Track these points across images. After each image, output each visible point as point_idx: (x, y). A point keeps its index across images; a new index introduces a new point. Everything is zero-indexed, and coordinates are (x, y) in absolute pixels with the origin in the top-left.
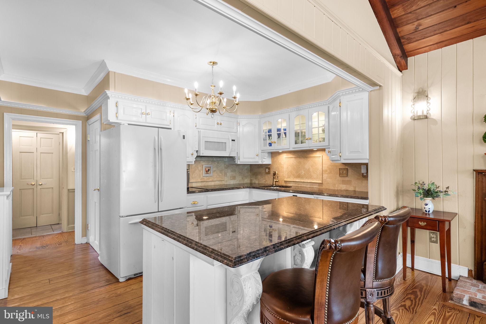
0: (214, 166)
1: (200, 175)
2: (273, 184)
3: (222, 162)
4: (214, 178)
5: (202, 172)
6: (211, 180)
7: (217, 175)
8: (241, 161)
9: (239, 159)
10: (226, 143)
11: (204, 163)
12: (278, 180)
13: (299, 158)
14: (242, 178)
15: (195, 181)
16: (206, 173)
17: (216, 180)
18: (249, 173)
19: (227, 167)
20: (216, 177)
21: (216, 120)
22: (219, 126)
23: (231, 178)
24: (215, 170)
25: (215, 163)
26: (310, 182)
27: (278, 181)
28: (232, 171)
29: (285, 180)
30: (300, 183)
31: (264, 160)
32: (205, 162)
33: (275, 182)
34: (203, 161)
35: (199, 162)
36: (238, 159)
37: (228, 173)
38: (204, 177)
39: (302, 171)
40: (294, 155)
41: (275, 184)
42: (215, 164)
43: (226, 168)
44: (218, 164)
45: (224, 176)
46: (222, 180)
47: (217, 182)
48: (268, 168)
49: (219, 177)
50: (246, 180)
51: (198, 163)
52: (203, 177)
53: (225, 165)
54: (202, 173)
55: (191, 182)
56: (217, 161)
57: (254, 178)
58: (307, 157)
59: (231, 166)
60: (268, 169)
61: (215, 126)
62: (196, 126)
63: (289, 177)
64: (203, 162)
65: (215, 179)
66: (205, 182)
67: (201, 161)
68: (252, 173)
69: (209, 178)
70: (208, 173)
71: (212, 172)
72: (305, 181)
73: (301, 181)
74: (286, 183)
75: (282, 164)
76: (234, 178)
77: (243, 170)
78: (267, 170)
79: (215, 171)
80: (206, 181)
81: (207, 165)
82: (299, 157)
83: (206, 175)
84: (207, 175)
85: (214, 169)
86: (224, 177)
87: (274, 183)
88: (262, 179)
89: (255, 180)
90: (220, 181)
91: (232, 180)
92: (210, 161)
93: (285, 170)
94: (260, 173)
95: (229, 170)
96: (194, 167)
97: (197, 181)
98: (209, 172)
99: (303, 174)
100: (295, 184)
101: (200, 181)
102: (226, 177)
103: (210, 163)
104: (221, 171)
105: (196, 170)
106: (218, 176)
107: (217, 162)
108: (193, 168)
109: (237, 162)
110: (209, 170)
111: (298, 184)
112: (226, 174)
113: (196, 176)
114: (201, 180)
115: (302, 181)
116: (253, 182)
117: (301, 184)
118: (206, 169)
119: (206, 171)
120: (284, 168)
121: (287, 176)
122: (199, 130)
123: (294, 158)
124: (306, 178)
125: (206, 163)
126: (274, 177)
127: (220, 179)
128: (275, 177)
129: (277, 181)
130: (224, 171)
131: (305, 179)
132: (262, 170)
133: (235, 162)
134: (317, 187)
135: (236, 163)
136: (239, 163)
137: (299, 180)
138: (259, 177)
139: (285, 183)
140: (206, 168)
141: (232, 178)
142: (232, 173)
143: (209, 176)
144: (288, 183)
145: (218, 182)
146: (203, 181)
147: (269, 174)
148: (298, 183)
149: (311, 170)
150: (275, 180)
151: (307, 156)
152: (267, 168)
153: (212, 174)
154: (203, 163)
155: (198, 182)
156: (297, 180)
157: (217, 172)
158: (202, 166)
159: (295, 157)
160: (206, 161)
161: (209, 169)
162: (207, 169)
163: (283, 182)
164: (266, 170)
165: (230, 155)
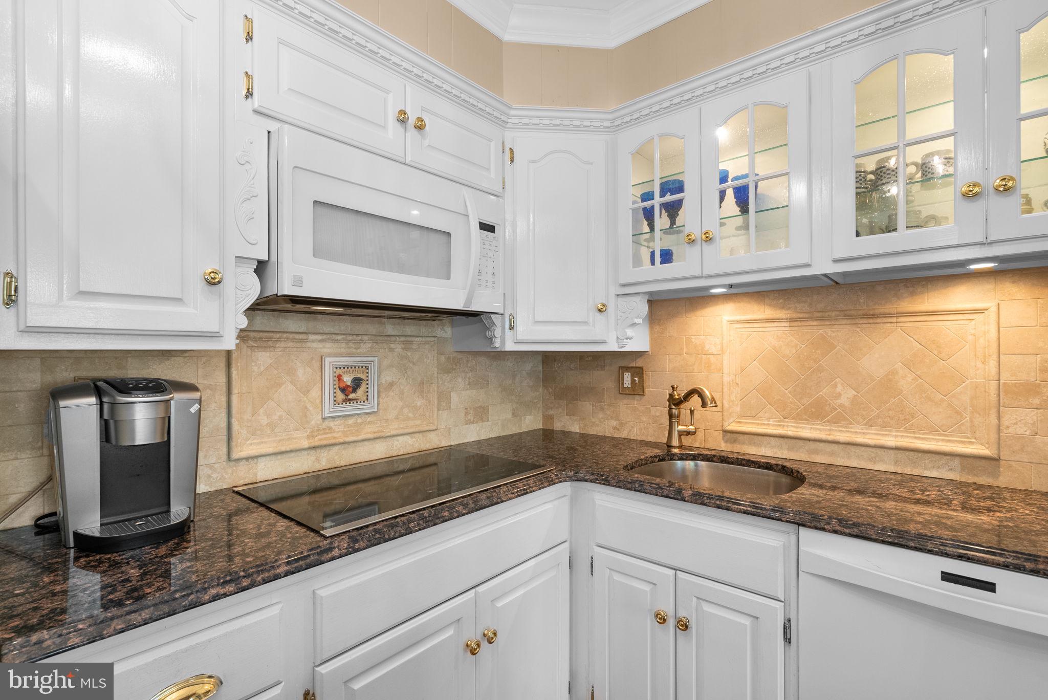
0: (385, 363)
1: (306, 408)
2: (670, 446)
3: (426, 343)
4: (387, 421)
5: (315, 393)
6: (368, 431)
7: (401, 404)
8: (520, 337)
9: (512, 328)
10: (449, 234)
11: (328, 345)
12: (692, 428)
13: (822, 319)
14: (513, 410)
15: (271, 450)
16: (341, 396)
17: (393, 432)
18: (541, 390)
19: (450, 367)
20: (397, 418)
21: (391, 94)
22: (409, 135)
23: (467, 414)
24: (389, 379)
25: (392, 346)
26: (897, 449)
27: (695, 433)
28: (472, 385)
29: (729, 428)
30: (822, 444)
31: (630, 332)
32: (336, 341)
33: (680, 436)
34: (325, 337)
35: (302, 341)
36: (507, 326)
37: (452, 394)
38: (327, 424)
39: (836, 386)
40: (783, 308)
41: (680, 447)
42: (391, 350)
43: (447, 371)
44: (409, 354)
45: (438, 410)
46: (427, 428)
47: (400, 438)
48: (632, 367)
49: (411, 415)
50: (528, 417)
51: (291, 344)
52: (324, 419)
53: (443, 358)
54: (318, 401)
55: (244, 454)
56: (402, 339)
57: (560, 410)
58: (874, 316)
59: (468, 361)
60: (632, 376)
61: (384, 127)
62: (249, 94)
63: (750, 414)
64: (321, 341)
65: (393, 428)
66: (336, 448)
67: (312, 337)
68: (551, 390)
69: (361, 424)
70: (352, 396)
71: (374, 390)
72: (860, 439)
73: (830, 438)
74: (735, 441)
75: (714, 350)
76: (480, 413)
77: (517, 380)
78: (627, 377)
79: (391, 385)
80: (342, 441)
81: (350, 355)
82: (819, 314)
83: (340, 407)
84: (350, 409)
85: (387, 377)
86: (436, 412)
87: (675, 442)
88: (601, 415)
89: (568, 417)
90: (419, 432)
91: (472, 426)
92: (366, 338)
93: (726, 379)
94: (590, 392)
95: (460, 380)
96: (267, 369)
97: (283, 449)
98: (360, 392)
99: (845, 400)
100: (789, 449)
101: (305, 444)
102: (444, 415)
103: (366, 347)
104: (422, 383)
105: (280, 385)
106: (406, 410)
107: (404, 343)
108: (261, 374)
109: (503, 342)
110: (357, 382)
111: (816, 452)
112: (443, 398)
113: (280, 417)
114: (313, 437)
115: (842, 437)
116: (558, 426)
117: (832, 454)
118: (339, 377)
119: (343, 390)
120: (726, 371)
121: (738, 409)
122: (273, 126)
123: (787, 324)
124: (869, 424)
125: (343, 345)
126: (675, 412)
127: (418, 422)
128: (679, 413)
129: (688, 433)
130: (435, 387)
131: (857, 428)
132: (604, 379)
133: (490, 340)
134: (951, 476)
135: (497, 345)
136: (510, 346)
137: (820, 430)
138: (587, 406)
139: (726, 442)
140: (339, 371)
141: (470, 417)
142: (473, 393)
143: (358, 414)
144: (744, 443)
145: (407, 438)
146: (325, 442)
147: (637, 397)
148: (812, 445)
149: (906, 381)
150: (680, 428)
151: (880, 309)
152: (627, 369)
153: (373, 405)
154: (320, 345)
155: (291, 451)
156: (806, 433)
157: (402, 393)
158: (316, 365)
159: (794, 315)
160: (340, 337)
161: (362, 380)
162: (348, 380)
163: (718, 435)
164: (620, 380)
165: (469, 300)
